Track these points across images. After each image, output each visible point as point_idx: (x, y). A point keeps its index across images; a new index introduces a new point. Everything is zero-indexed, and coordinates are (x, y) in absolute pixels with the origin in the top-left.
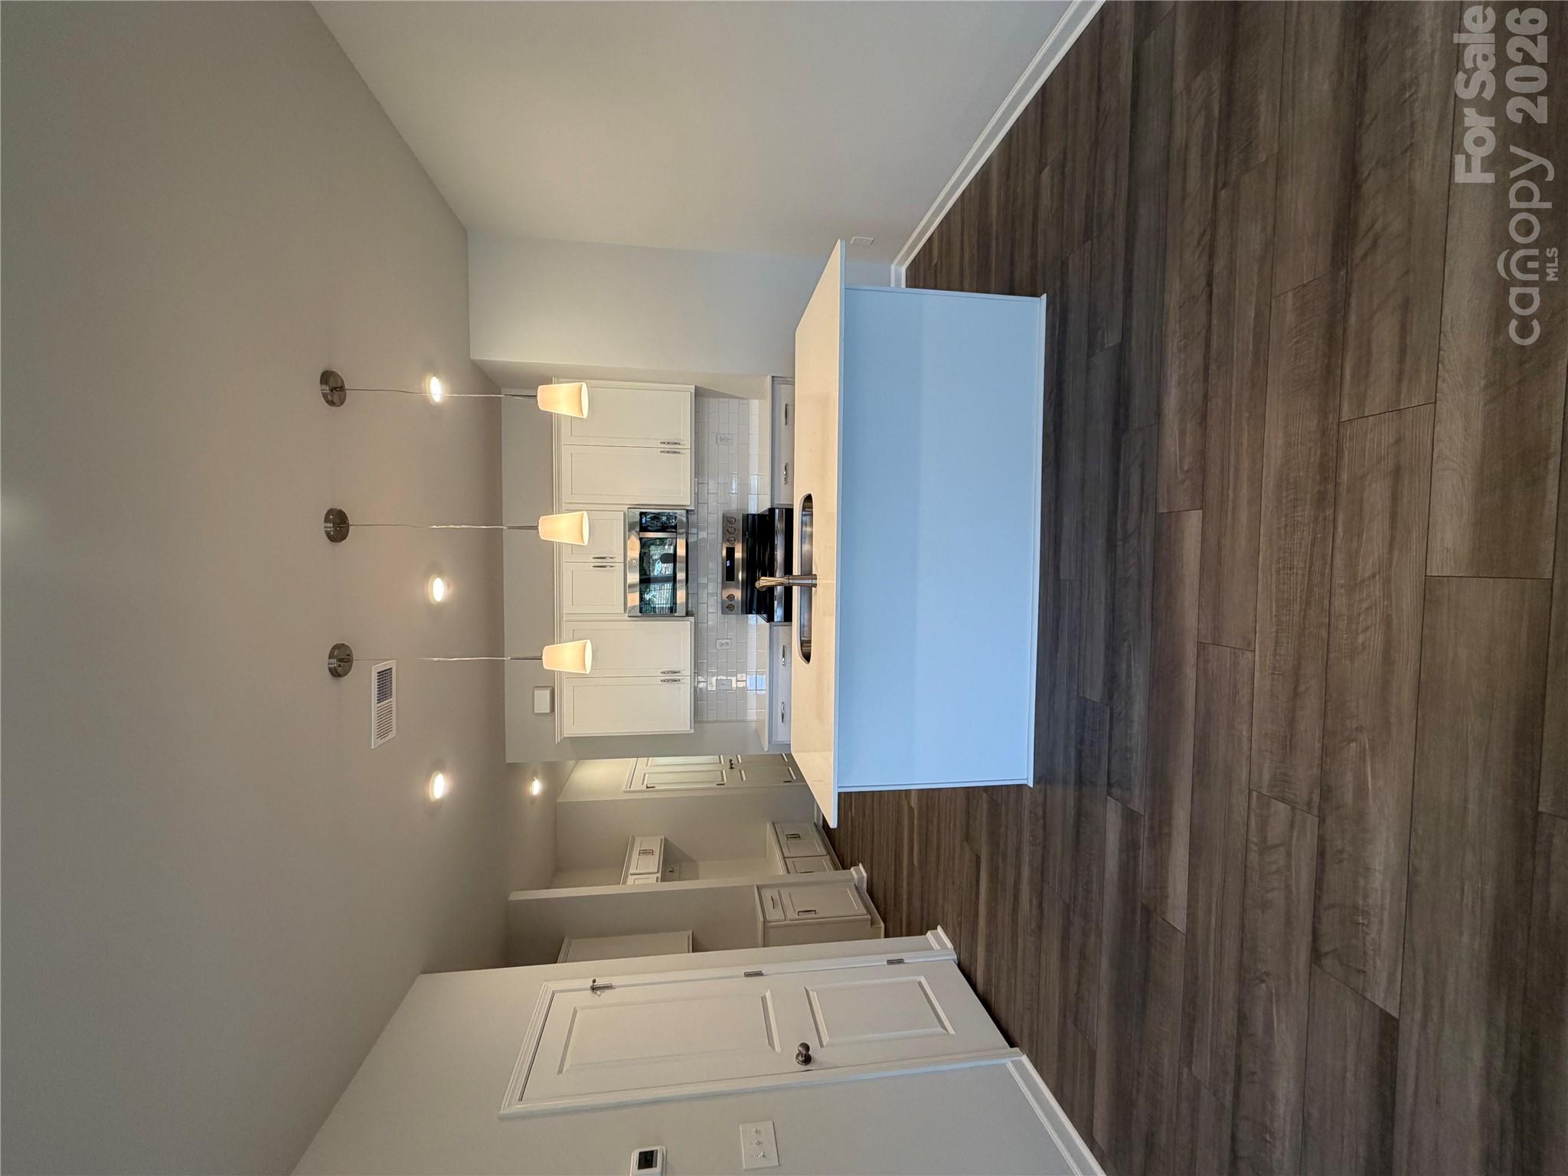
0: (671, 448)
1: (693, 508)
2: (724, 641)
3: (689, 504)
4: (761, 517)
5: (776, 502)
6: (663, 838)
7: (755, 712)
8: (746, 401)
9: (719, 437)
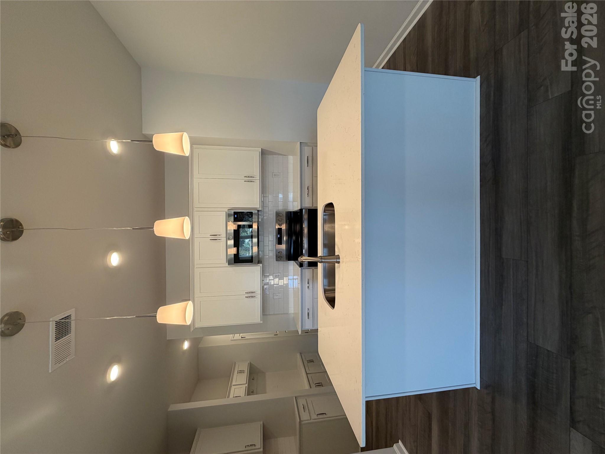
0: (249, 179)
1: (261, 209)
2: (277, 274)
3: (259, 207)
4: (295, 213)
5: (303, 206)
6: (249, 362)
7: (293, 308)
8: (287, 157)
9: (273, 174)
